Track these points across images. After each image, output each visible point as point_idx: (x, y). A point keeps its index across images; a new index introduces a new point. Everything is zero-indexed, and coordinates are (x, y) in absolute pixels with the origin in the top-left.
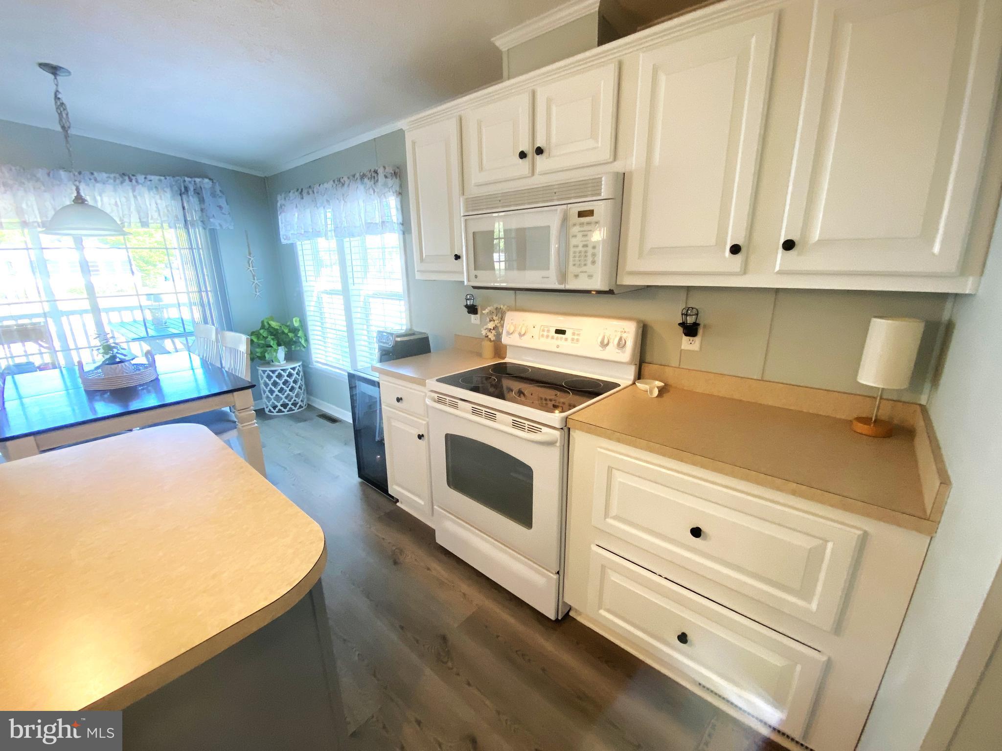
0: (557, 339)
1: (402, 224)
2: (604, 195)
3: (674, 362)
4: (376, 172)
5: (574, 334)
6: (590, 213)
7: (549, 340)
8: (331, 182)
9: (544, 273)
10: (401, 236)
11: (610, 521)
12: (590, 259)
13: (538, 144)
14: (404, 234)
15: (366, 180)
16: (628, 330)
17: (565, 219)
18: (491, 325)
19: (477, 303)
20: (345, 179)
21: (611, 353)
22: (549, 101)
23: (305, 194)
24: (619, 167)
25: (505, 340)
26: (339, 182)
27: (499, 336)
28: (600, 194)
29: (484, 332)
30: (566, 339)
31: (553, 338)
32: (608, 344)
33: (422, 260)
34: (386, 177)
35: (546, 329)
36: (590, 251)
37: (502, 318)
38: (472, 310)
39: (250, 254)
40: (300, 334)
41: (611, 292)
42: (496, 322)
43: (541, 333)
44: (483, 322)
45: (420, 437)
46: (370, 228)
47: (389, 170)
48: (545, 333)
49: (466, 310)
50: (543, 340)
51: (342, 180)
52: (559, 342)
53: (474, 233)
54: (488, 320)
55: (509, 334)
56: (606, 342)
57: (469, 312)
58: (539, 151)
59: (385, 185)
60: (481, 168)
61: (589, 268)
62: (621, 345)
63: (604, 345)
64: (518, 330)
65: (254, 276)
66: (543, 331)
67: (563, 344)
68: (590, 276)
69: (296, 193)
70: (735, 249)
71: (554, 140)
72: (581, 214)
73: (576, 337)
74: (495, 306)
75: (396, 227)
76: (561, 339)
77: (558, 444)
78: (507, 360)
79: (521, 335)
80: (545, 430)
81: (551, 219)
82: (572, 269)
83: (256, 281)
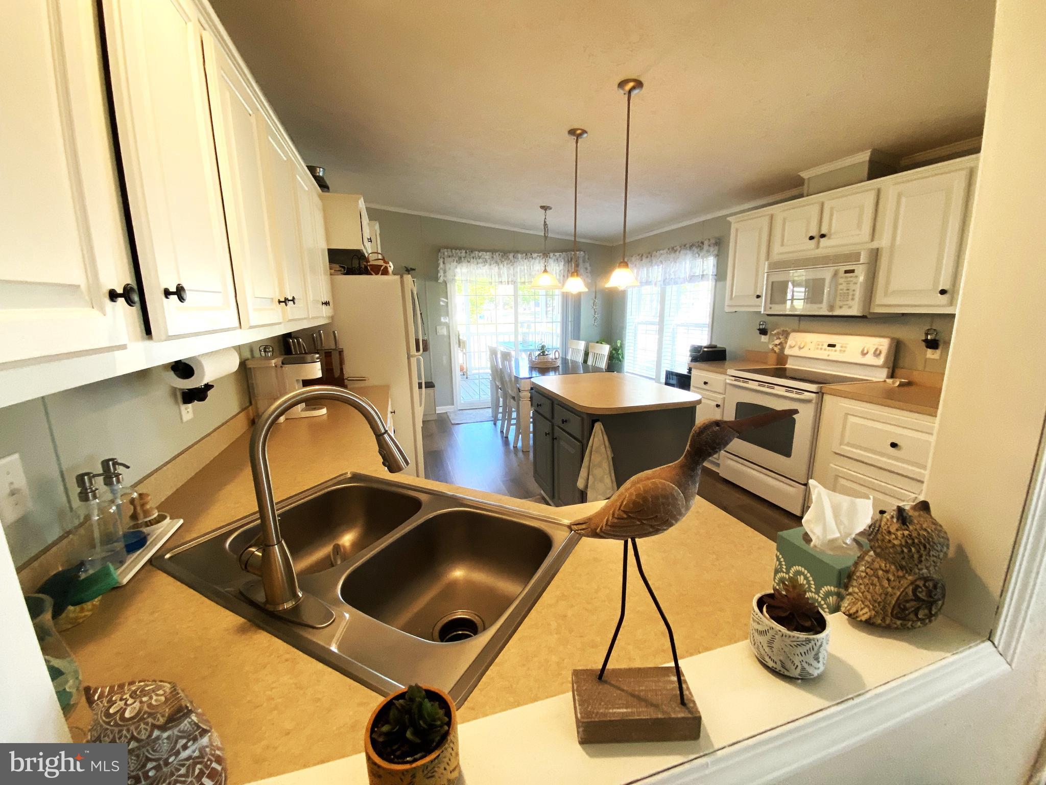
0: (829, 350)
1: (716, 275)
2: (861, 261)
3: (920, 367)
4: (702, 243)
5: (842, 347)
6: (852, 271)
7: (822, 351)
8: (667, 250)
9: (819, 306)
10: (714, 283)
11: (842, 447)
12: (850, 297)
13: (823, 232)
14: (716, 281)
15: (694, 248)
16: (883, 344)
17: (836, 274)
18: (777, 342)
19: (768, 327)
20: (678, 247)
21: (870, 359)
22: (832, 209)
23: (644, 258)
24: (875, 245)
25: (787, 352)
26: (673, 250)
27: (782, 349)
28: (859, 261)
29: (771, 347)
30: (836, 351)
31: (825, 350)
32: (867, 353)
33: (731, 298)
34: (709, 246)
35: (821, 344)
36: (851, 293)
37: (787, 338)
38: (763, 332)
39: (595, 297)
40: (620, 352)
41: (863, 317)
42: (781, 340)
43: (817, 346)
44: (770, 340)
45: (718, 406)
46: (692, 278)
47: (713, 241)
48: (820, 347)
49: (758, 332)
50: (819, 351)
51: (675, 248)
52: (830, 353)
53: (773, 283)
54: (776, 338)
55: (791, 347)
56: (865, 351)
57: (760, 333)
58: (823, 236)
59: (708, 251)
60: (782, 245)
61: (850, 303)
62: (877, 354)
63: (864, 354)
64: (799, 343)
65: (595, 312)
66: (819, 345)
67: (833, 354)
68: (850, 307)
69: (638, 257)
70: (943, 292)
71: (833, 231)
72: (846, 272)
73: (843, 349)
74: (782, 329)
75: (711, 277)
76: (832, 350)
77: (814, 402)
78: (787, 366)
79: (800, 348)
80: (806, 393)
81: (826, 274)
82: (838, 303)
83: (596, 316)
